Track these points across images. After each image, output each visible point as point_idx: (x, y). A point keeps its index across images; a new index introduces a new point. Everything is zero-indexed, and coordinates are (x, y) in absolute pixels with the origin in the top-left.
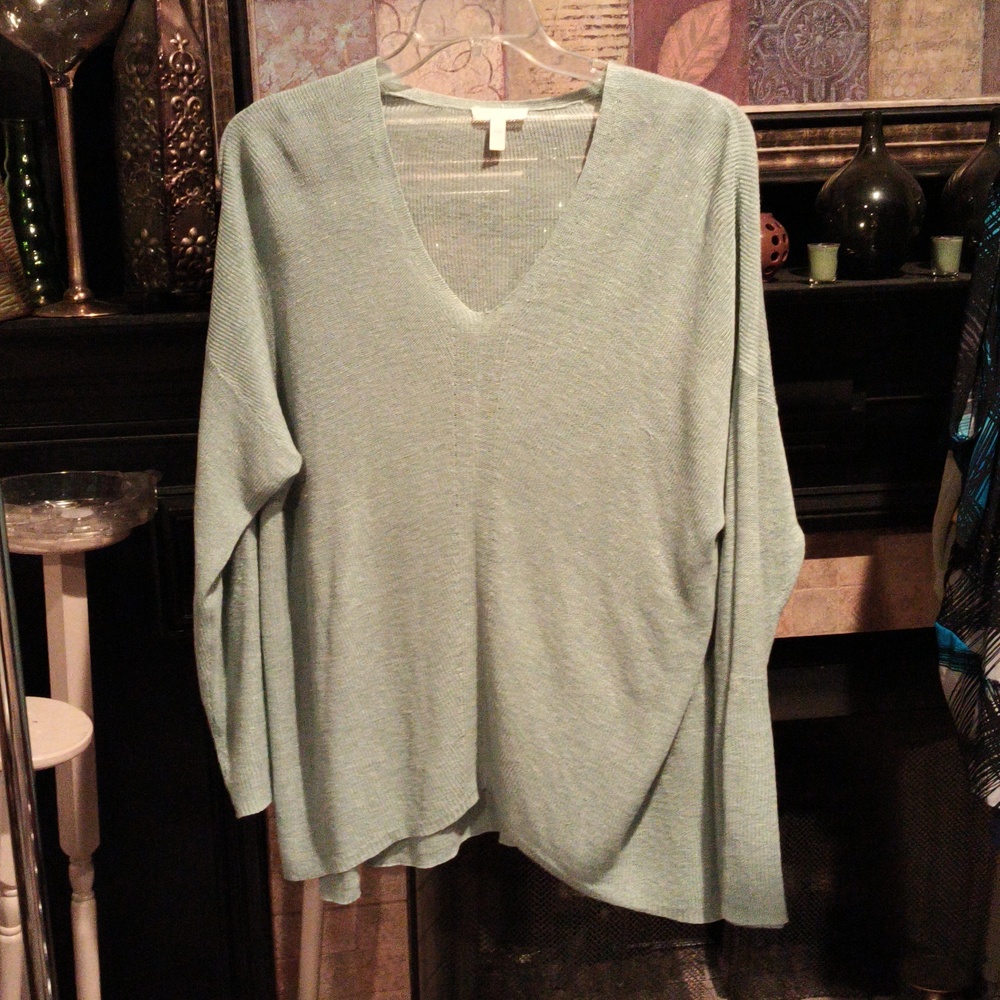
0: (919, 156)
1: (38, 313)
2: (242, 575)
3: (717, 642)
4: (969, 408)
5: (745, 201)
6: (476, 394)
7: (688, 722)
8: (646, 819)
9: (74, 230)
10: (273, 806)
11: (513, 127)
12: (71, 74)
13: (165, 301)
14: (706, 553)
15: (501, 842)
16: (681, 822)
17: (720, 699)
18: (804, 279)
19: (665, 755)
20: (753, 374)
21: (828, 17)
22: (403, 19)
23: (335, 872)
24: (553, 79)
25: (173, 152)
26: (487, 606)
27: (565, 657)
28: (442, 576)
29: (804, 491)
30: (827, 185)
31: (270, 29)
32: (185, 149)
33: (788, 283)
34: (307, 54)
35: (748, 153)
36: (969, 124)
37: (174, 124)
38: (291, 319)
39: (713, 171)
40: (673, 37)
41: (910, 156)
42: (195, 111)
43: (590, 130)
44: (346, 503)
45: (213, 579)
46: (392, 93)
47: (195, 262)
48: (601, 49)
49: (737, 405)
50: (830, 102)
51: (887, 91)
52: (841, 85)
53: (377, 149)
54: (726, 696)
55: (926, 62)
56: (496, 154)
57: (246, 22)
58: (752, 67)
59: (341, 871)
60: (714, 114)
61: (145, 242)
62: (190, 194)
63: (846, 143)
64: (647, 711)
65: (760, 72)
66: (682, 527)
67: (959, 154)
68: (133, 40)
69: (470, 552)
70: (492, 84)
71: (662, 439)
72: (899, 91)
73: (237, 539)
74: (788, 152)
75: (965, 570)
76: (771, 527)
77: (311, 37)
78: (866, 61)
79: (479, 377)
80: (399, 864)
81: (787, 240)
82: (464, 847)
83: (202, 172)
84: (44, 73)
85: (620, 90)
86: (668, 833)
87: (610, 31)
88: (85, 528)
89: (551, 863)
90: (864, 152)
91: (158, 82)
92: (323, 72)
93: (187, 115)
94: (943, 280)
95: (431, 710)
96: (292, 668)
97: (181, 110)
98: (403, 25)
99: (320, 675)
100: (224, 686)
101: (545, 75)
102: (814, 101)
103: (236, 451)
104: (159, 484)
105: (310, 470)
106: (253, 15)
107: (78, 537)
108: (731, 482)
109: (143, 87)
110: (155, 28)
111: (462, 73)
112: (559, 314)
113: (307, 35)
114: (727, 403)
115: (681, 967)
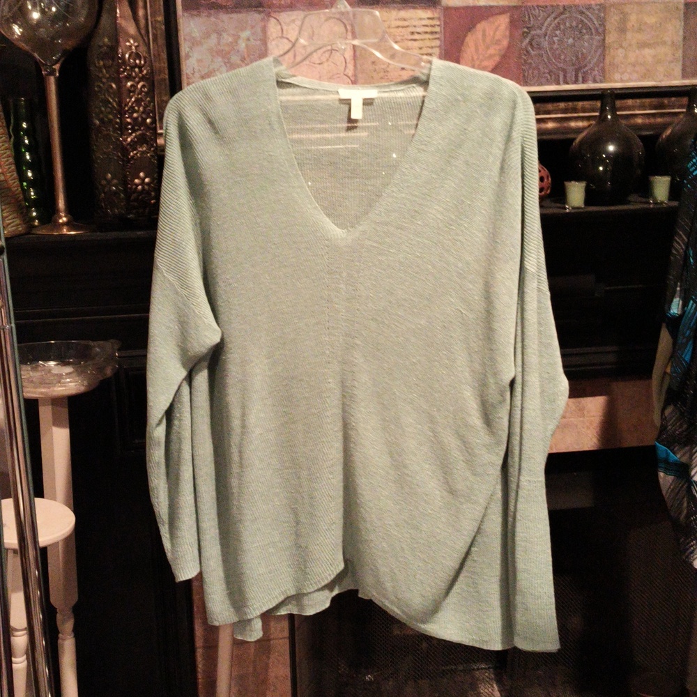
0: (639, 121)
1: (34, 232)
2: (180, 413)
3: (509, 454)
4: (678, 293)
5: (527, 153)
6: (342, 286)
7: (490, 511)
8: (461, 578)
9: (59, 174)
10: (200, 574)
11: (368, 103)
12: (57, 67)
13: (124, 223)
14: (502, 394)
15: (360, 596)
16: (485, 580)
17: (512, 494)
18: (562, 206)
19: (474, 534)
20: (534, 271)
21: (577, 26)
22: (285, 28)
23: (245, 618)
24: (388, 69)
25: (129, 120)
26: (350, 432)
27: (405, 467)
28: (319, 412)
29: (569, 351)
30: (577, 141)
31: (194, 35)
32: (137, 118)
33: (553, 210)
34: (219, 52)
35: (530, 120)
36: (673, 99)
37: (129, 101)
38: (213, 235)
39: (505, 133)
40: (470, 40)
41: (632, 121)
42: (143, 92)
43: (421, 104)
44: (252, 362)
45: (160, 416)
46: (283, 80)
47: (143, 195)
48: (421, 48)
49: (523, 292)
50: (578, 84)
51: (617, 76)
52: (585, 72)
53: (274, 119)
54: (517, 492)
55: (644, 57)
56: (356, 121)
57: (177, 30)
58: (525, 60)
59: (249, 618)
60: (506, 93)
61: (109, 182)
62: (141, 149)
63: (590, 112)
64: (462, 503)
65: (530, 63)
66: (485, 376)
67: (667, 119)
68: (101, 44)
69: (338, 395)
70: (346, 73)
71: (471, 316)
72: (626, 77)
73: (176, 388)
74: (550, 119)
75: (675, 405)
76: (546, 376)
77: (222, 41)
78: (603, 56)
79: (344, 275)
80: (289, 612)
81: (550, 179)
82: (334, 600)
83: (148, 134)
84: (37, 66)
85: (442, 77)
86: (476, 588)
87: (428, 36)
88: (68, 380)
89: (395, 610)
90: (602, 118)
91: (118, 73)
92: (232, 66)
93: (138, 95)
94: (658, 206)
95: (312, 506)
96: (214, 477)
97: (134, 92)
98: (285, 32)
99: (234, 482)
100: (166, 490)
101: (383, 67)
102: (568, 83)
103: (176, 327)
104: (119, 350)
105: (227, 340)
106: (181, 26)
107: (65, 386)
108: (519, 345)
109: (107, 75)
110: (116, 34)
111: (326, 65)
112: (400, 231)
113: (219, 39)
114: (516, 291)
115: (478, 682)
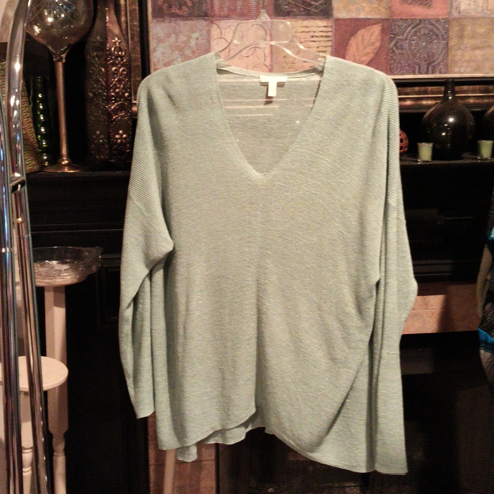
0: (471, 101)
1: (45, 170)
2: (143, 300)
3: (375, 334)
5: (392, 122)
6: (259, 213)
7: (360, 374)
8: (338, 422)
9: (63, 130)
10: (154, 413)
11: (280, 85)
12: (64, 56)
13: (107, 166)
14: (370, 292)
15: (266, 432)
16: (355, 423)
17: (376, 362)
18: (416, 159)
19: (348, 390)
20: (394, 205)
21: (429, 34)
22: (223, 31)
23: (185, 445)
24: (295, 61)
25: (113, 94)
26: (262, 316)
27: (300, 342)
28: (240, 301)
29: (418, 262)
30: (427, 114)
31: (159, 35)
32: (118, 92)
33: (409, 162)
34: (176, 48)
35: (394, 99)
37: (114, 81)
38: (170, 176)
39: (376, 108)
40: (353, 42)
41: (467, 101)
42: (123, 74)
43: (317, 87)
44: (194, 265)
45: (129, 301)
46: (221, 68)
47: (121, 146)
48: (318, 47)
49: (387, 221)
50: (428, 74)
51: (456, 69)
52: (435, 66)
53: (214, 95)
54: (380, 361)
55: (476, 56)
56: (271, 98)
57: (147, 32)
58: (391, 57)
59: (188, 445)
60: (378, 81)
61: (98, 136)
62: (120, 114)
63: (436, 94)
64: (340, 368)
65: (395, 59)
66: (359, 279)
67: (491, 101)
68: (95, 40)
69: (254, 290)
70: (265, 63)
71: (349, 236)
72: (462, 70)
73: (141, 282)
74: (408, 98)
75: (493, 303)
76: (401, 279)
77: (179, 39)
78: (447, 54)
79: (261, 205)
80: (216, 442)
81: (407, 140)
82: (248, 434)
83: (126, 104)
84: (50, 55)
85: (332, 69)
86: (348, 428)
87: (323, 39)
89: (291, 443)
90: (445, 98)
91: (106, 60)
92: (186, 58)
93: (120, 76)
94: (483, 161)
95: (234, 367)
96: (165, 345)
97: (117, 74)
98: (223, 35)
99: (180, 349)
100: (132, 354)
101: (291, 59)
102: (421, 74)
103: (142, 239)
104: (102, 254)
105: (177, 249)
107: (63, 279)
108: (383, 257)
109: (99, 62)
110: (105, 34)
111: (251, 57)
112: (301, 175)
113: (177, 39)
114: (382, 219)
